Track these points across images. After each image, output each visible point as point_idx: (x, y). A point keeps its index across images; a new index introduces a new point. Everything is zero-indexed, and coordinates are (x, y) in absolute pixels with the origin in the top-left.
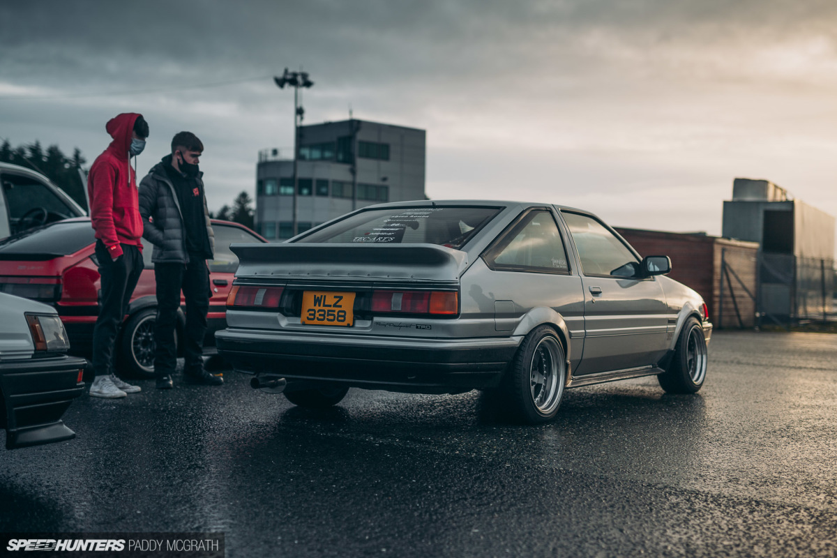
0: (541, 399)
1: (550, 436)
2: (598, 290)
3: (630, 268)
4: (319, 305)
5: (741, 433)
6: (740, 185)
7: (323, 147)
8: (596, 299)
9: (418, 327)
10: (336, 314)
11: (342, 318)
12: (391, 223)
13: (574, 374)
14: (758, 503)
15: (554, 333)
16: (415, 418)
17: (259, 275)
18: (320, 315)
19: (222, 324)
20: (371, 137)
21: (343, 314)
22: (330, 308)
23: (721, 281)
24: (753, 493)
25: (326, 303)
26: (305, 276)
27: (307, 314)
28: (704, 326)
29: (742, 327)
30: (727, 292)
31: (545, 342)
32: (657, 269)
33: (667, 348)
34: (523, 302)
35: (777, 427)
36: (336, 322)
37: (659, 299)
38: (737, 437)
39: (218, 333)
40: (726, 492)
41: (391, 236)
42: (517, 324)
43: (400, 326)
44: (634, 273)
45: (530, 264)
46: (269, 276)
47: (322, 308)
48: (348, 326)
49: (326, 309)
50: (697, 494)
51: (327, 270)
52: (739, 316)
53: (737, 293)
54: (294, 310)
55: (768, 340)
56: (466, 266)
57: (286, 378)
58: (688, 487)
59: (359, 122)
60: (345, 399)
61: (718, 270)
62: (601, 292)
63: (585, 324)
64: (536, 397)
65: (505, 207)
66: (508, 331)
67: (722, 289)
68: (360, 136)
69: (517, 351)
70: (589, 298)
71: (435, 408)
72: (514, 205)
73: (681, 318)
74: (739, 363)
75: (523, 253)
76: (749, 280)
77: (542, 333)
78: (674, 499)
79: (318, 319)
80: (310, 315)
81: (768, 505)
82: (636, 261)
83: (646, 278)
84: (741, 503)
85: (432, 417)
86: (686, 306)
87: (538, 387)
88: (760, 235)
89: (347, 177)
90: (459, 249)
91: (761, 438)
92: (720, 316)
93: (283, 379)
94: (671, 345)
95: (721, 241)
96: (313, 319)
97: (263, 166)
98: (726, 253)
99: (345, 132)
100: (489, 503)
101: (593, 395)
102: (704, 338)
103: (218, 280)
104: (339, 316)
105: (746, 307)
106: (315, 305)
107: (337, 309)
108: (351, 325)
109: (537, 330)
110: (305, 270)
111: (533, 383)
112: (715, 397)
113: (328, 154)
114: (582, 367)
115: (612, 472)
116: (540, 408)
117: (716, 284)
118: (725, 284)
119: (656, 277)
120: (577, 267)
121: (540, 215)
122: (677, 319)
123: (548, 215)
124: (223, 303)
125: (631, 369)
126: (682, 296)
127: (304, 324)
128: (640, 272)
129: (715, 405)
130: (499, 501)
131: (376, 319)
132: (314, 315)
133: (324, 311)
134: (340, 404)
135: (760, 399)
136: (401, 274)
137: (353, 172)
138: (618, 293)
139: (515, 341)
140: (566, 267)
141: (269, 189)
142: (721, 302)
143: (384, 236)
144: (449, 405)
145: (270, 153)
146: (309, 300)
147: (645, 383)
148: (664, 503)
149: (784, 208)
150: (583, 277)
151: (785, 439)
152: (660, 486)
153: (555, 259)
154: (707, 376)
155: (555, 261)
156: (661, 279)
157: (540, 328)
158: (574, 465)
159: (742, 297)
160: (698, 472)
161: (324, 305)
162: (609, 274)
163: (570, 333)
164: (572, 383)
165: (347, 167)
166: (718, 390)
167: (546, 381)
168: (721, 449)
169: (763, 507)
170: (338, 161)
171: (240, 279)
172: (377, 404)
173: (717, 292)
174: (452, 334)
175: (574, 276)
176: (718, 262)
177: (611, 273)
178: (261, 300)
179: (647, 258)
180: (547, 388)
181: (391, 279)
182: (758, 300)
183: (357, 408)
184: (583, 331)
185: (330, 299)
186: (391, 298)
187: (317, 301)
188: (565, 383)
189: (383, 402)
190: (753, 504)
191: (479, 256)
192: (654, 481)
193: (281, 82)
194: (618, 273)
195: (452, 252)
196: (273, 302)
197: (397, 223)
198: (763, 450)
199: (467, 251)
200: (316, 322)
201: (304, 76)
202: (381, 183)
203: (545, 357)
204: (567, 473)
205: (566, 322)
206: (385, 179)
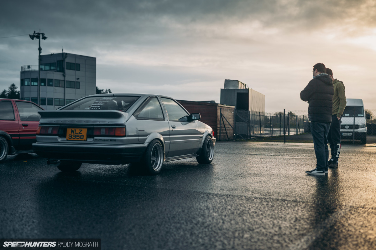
0: (155, 166)
1: (158, 179)
2: (174, 126)
3: (186, 118)
4: (73, 133)
5: (225, 176)
6: (227, 82)
7: (50, 65)
8: (174, 129)
9: (111, 140)
10: (80, 136)
11: (82, 138)
12: (98, 102)
13: (166, 157)
14: (229, 195)
15: (159, 142)
16: (108, 174)
17: (49, 122)
18: (74, 137)
19: (35, 141)
20: (72, 61)
21: (82, 136)
22: (77, 134)
23: (220, 121)
24: (228, 193)
25: (76, 132)
26: (67, 123)
27: (69, 136)
28: (213, 139)
29: (228, 140)
30: (223, 126)
31: (156, 146)
32: (195, 118)
33: (199, 147)
34: (148, 131)
35: (238, 174)
36: (80, 139)
37: (196, 129)
38: (224, 177)
39: (34, 144)
40: (219, 193)
41: (99, 107)
42: (146, 139)
43: (104, 140)
44: (187, 120)
45: (150, 117)
46: (53, 122)
47: (74, 134)
48: (85, 141)
49: (76, 134)
50: (210, 194)
51: (76, 120)
52: (227, 135)
53: (226, 126)
54: (63, 135)
55: (238, 144)
56: (128, 118)
57: (60, 160)
58: (207, 192)
59: (66, 54)
60: (80, 169)
61: (219, 117)
62: (175, 127)
63: (170, 139)
64: (153, 165)
65: (140, 96)
66: (143, 141)
67: (220, 125)
68: (67, 60)
69: (146, 149)
70: (171, 129)
71: (115, 171)
72: (144, 95)
73: (204, 136)
74: (226, 153)
75: (147, 112)
76: (231, 121)
77: (155, 142)
78: (202, 195)
79: (73, 138)
80: (70, 137)
81: (233, 196)
82: (187, 115)
83: (192, 121)
84: (224, 196)
85: (115, 174)
86: (206, 132)
87: (154, 161)
88: (236, 103)
89: (62, 78)
90: (125, 112)
91: (232, 177)
92: (220, 135)
93: (59, 161)
94: (201, 146)
95: (220, 105)
96: (71, 138)
97: (23, 73)
98: (222, 110)
99: (60, 58)
100: (141, 198)
101: (173, 165)
102: (213, 143)
103: (24, 124)
104: (81, 137)
105: (230, 132)
106: (72, 133)
107: (80, 135)
108: (86, 140)
109: (153, 141)
110: (68, 120)
111: (152, 160)
112: (217, 165)
113: (52, 68)
114: (169, 155)
115: (182, 189)
116: (155, 169)
117: (218, 123)
118: (222, 122)
119: (195, 121)
120: (167, 118)
121: (153, 99)
122: (203, 136)
123: (156, 99)
124: (36, 133)
125: (187, 155)
126: (205, 128)
127: (67, 140)
128: (189, 119)
129: (217, 167)
130: (145, 198)
131: (95, 138)
132: (71, 137)
133: (75, 135)
134: (78, 170)
135: (233, 165)
136: (104, 121)
137: (64, 76)
138: (181, 127)
139: (146, 145)
140: (163, 118)
141: (26, 83)
142: (220, 130)
143: (96, 107)
144: (120, 169)
145: (26, 67)
146: (69, 131)
147: (192, 160)
148: (199, 196)
149: (245, 92)
150: (169, 121)
151: (240, 177)
152: (198, 192)
153: (159, 115)
154: (214, 158)
155: (159, 116)
156: (197, 122)
157: (155, 140)
158: (169, 187)
159: (228, 128)
160: (211, 187)
161: (75, 133)
162: (178, 120)
163: (165, 142)
164: (166, 160)
165: (62, 73)
166: (218, 162)
167: (156, 159)
168: (218, 181)
169: (231, 196)
170: (57, 71)
171: (42, 124)
172: (92, 170)
173: (219, 126)
174: (124, 142)
175: (166, 121)
176: (219, 114)
177: (179, 120)
178: (51, 131)
179: (192, 114)
180: (157, 162)
181: (101, 123)
182: (235, 128)
183: (85, 171)
184: (169, 141)
185: (78, 131)
186: (101, 130)
187: (72, 132)
188: (163, 160)
189: (94, 169)
190: (228, 196)
191: (133, 114)
192: (196, 190)
193: (32, 37)
194: (181, 120)
195: (122, 113)
196: (55, 132)
197: (101, 102)
198: (232, 181)
199: (128, 113)
200: (72, 139)
201: (43, 34)
202: (77, 81)
203: (156, 151)
204: (166, 189)
205: (163, 138)
206: (78, 79)
